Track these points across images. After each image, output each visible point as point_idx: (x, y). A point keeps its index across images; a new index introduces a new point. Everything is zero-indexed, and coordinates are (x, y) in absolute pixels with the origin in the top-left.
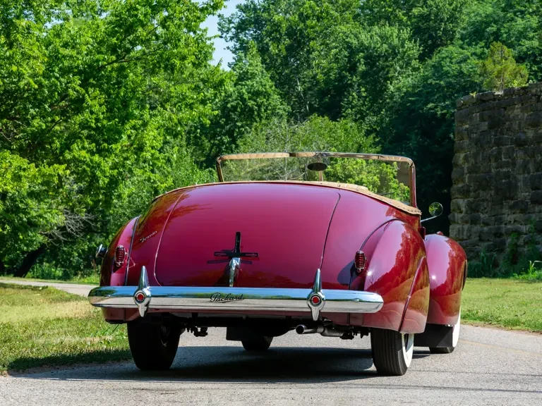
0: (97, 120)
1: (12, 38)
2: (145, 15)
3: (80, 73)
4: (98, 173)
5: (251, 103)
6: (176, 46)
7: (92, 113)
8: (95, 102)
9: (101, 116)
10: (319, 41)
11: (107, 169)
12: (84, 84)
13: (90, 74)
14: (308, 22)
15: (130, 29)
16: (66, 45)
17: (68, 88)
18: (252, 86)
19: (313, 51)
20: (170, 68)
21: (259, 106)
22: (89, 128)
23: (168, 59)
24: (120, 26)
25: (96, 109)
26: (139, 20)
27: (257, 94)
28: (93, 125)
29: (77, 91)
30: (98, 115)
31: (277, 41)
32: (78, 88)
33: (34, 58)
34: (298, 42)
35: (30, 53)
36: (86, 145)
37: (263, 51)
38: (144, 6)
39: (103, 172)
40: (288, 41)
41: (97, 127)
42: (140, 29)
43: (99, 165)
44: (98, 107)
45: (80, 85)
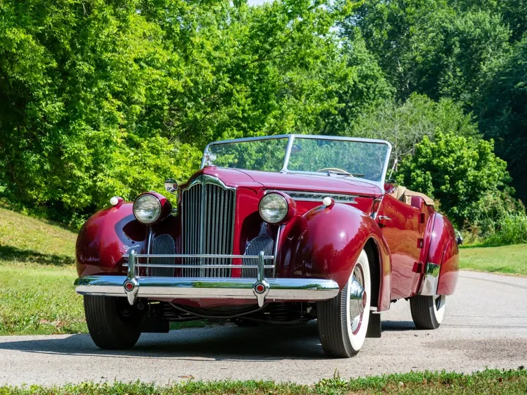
0: (244, 111)
1: (188, 52)
2: (283, 21)
3: (228, 71)
4: (246, 156)
5: (361, 86)
6: (309, 47)
7: (239, 105)
8: (242, 95)
9: (247, 108)
10: (418, 26)
11: (253, 152)
12: (233, 81)
13: (237, 72)
14: (408, 9)
15: (270, 33)
16: (216, 48)
17: (219, 84)
18: (362, 70)
19: (413, 35)
20: (305, 66)
21: (368, 88)
22: (237, 118)
23: (303, 59)
24: (261, 30)
25: (243, 102)
26: (278, 25)
27: (366, 77)
28: (240, 115)
29: (227, 87)
30: (244, 106)
31: (380, 27)
32: (227, 84)
33: (205, 68)
34: (398, 26)
35: (202, 64)
36: (236, 133)
37: (367, 36)
38: (282, 13)
39: (250, 155)
40: (389, 27)
41: (244, 116)
42: (279, 33)
43: (246, 149)
44: (244, 100)
45: (229, 82)
